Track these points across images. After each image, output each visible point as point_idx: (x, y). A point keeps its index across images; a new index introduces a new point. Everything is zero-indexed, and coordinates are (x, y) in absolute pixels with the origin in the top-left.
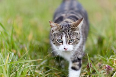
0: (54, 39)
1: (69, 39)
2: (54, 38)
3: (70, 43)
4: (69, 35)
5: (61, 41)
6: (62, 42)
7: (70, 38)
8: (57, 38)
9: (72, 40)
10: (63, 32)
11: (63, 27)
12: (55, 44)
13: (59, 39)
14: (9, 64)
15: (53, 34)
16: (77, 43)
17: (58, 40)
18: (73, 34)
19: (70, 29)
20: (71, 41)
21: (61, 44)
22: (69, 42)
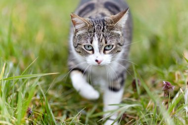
0: (78, 44)
1: (105, 45)
2: (77, 42)
3: (107, 52)
4: (105, 37)
5: (90, 48)
6: (93, 50)
7: (106, 43)
8: (84, 43)
9: (109, 46)
10: (94, 32)
11: (95, 24)
12: (80, 52)
13: (88, 44)
14: (5, 81)
15: (77, 35)
16: (119, 51)
17: (84, 46)
18: (110, 35)
19: (105, 27)
20: (107, 48)
21: (91, 52)
22: (105, 50)
